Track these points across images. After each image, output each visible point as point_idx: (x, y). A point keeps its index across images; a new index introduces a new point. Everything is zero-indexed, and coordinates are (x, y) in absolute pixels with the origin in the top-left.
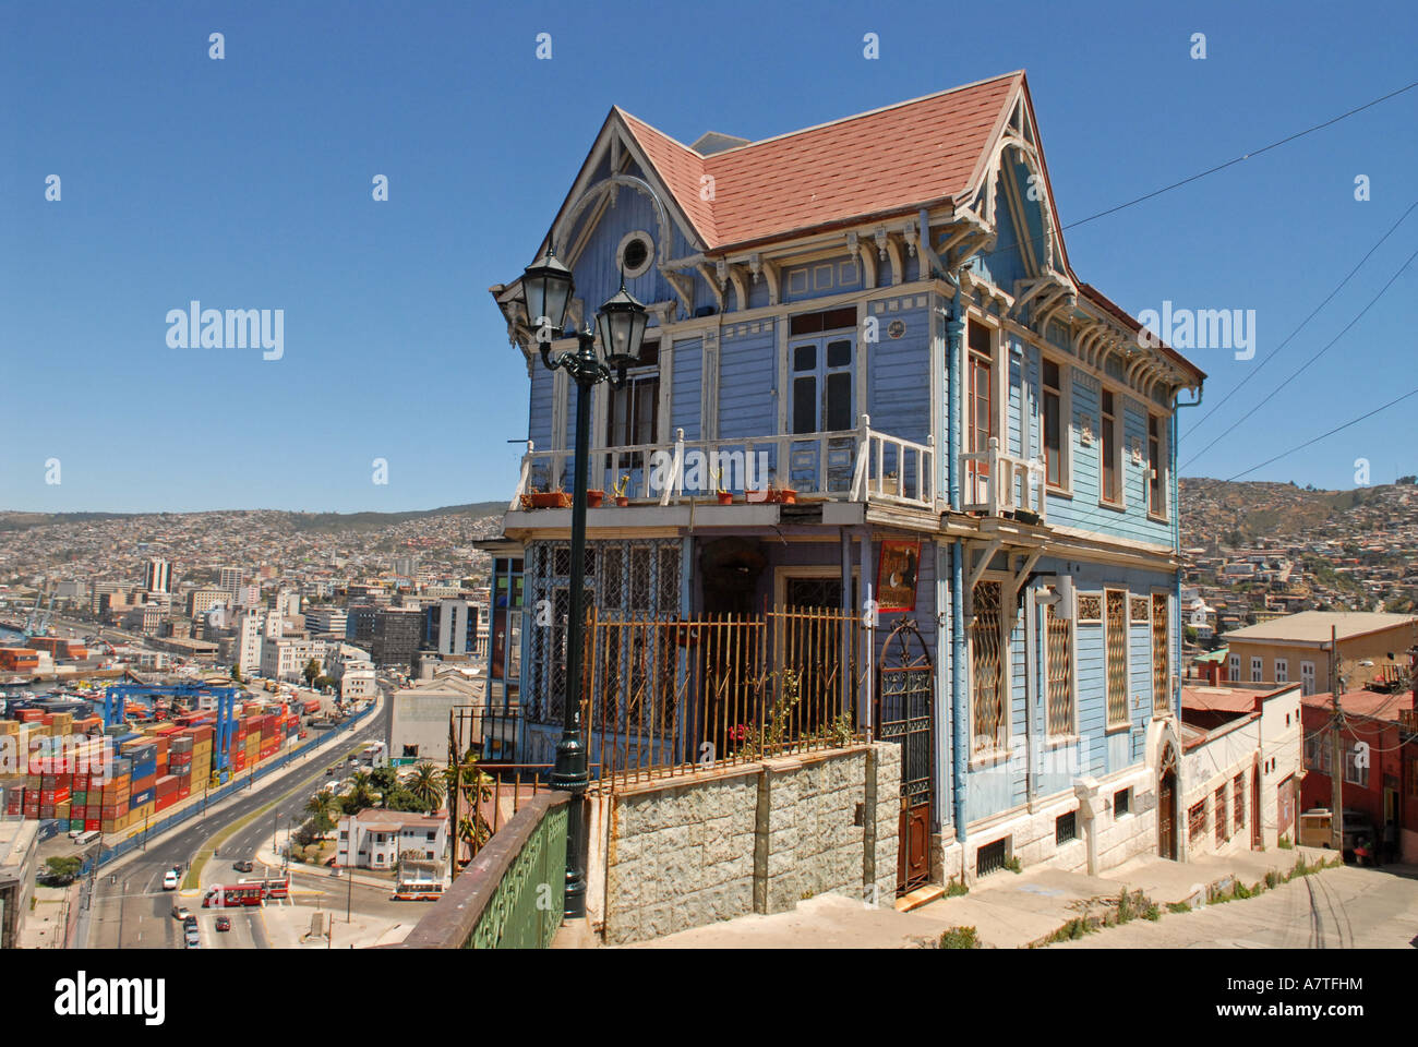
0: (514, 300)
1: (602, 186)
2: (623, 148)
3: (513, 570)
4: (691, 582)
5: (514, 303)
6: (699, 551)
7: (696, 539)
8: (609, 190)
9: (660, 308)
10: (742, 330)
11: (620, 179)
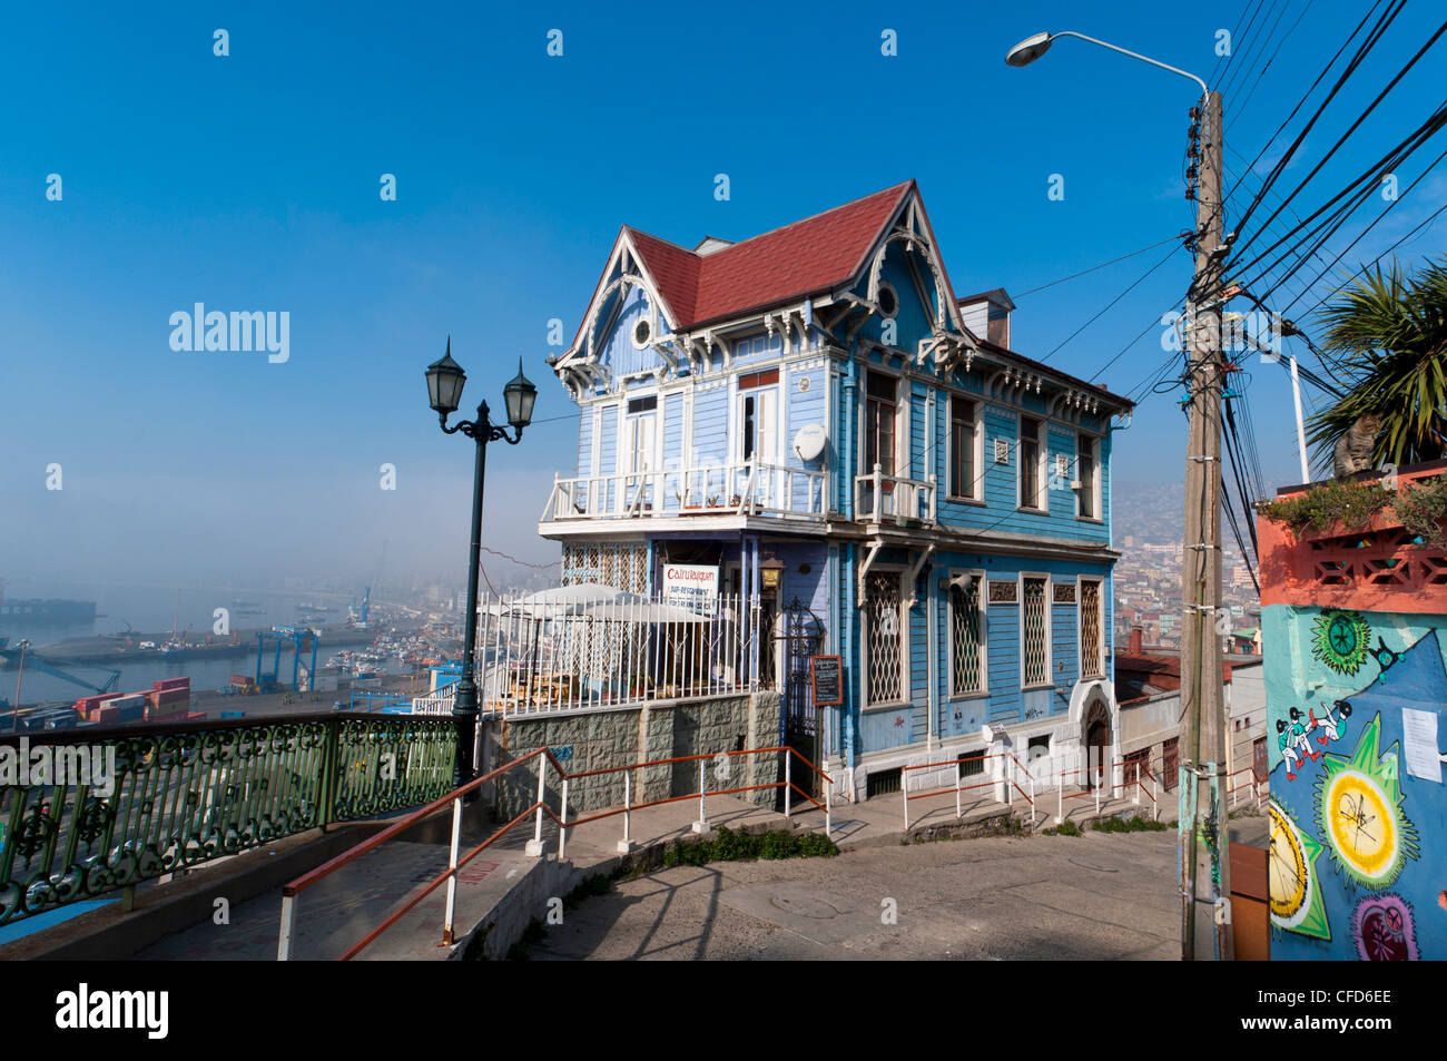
1: (616, 284)
2: (629, 256)
7: (654, 542)
8: (619, 287)
9: (657, 372)
10: (708, 386)
11: (627, 278)
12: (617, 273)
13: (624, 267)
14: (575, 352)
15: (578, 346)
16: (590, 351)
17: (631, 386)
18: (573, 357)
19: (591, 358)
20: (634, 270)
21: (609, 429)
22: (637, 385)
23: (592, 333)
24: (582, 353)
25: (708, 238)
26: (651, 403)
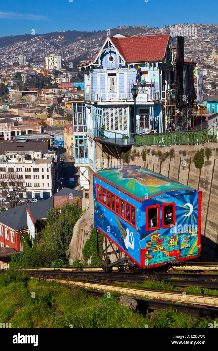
6: (130, 107)
9: (117, 68)
10: (130, 73)
11: (110, 48)
12: (106, 46)
13: (109, 45)
14: (94, 62)
15: (95, 61)
17: (108, 70)
19: (99, 64)
21: (102, 79)
22: (110, 70)
23: (99, 59)
24: (97, 62)
25: (118, 33)
26: (115, 75)
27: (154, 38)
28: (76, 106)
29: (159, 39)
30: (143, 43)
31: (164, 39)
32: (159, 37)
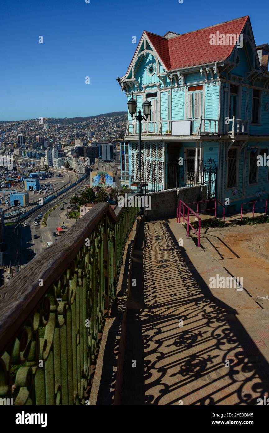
0: (122, 82)
1: (142, 53)
2: (147, 42)
3: (125, 145)
4: (165, 152)
5: (123, 83)
6: (166, 145)
8: (144, 54)
9: (157, 84)
10: (176, 90)
11: (146, 51)
12: (142, 49)
13: (145, 47)
15: (128, 75)
16: (133, 77)
17: (147, 88)
18: (126, 79)
19: (133, 79)
20: (148, 47)
22: (150, 88)
23: (133, 70)
24: (130, 77)
25: (169, 32)
26: (155, 95)
27: (221, 28)
28: (125, 146)
29: (227, 28)
30: (201, 40)
31: (235, 26)
32: (228, 26)
